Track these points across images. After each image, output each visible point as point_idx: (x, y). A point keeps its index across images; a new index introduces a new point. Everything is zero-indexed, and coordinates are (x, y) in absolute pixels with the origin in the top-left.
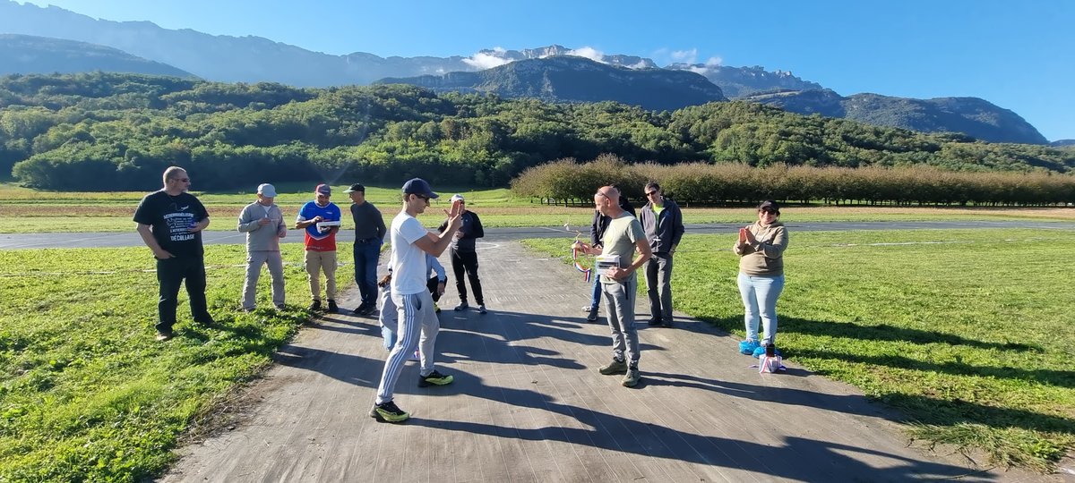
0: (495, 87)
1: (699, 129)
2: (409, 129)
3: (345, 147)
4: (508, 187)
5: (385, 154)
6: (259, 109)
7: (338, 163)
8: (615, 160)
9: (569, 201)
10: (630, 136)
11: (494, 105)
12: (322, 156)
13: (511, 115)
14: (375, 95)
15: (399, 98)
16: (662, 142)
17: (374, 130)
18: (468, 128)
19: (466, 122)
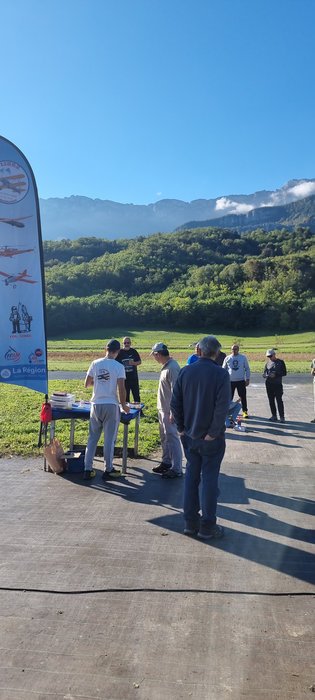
0: (305, 219)
2: (211, 272)
3: (151, 294)
5: (188, 299)
6: (79, 262)
7: (144, 310)
11: (303, 240)
12: (130, 303)
14: (179, 240)
15: (202, 241)
18: (273, 268)
19: (272, 261)
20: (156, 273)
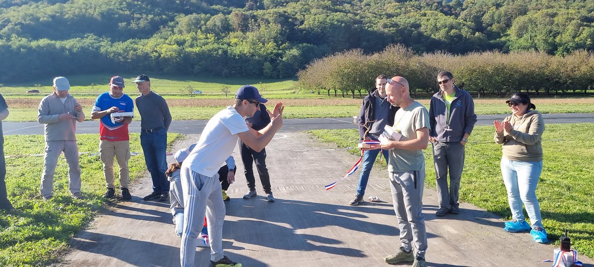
1: (492, 17)
3: (137, 40)
4: (295, 78)
5: (175, 47)
7: (130, 56)
8: (403, 50)
9: (356, 92)
10: (419, 26)
12: (114, 49)
13: (298, 6)
16: (453, 31)
18: (256, 21)
19: (255, 14)
20: (142, 19)
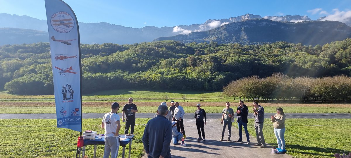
0: (215, 38)
2: (171, 62)
3: (141, 72)
4: (222, 91)
5: (159, 75)
6: (103, 56)
7: (137, 80)
10: (294, 61)
11: (214, 48)
13: (223, 53)
14: (155, 46)
15: (166, 47)
16: (316, 64)
17: (154, 63)
18: (200, 61)
19: (200, 57)
20: (144, 62)
